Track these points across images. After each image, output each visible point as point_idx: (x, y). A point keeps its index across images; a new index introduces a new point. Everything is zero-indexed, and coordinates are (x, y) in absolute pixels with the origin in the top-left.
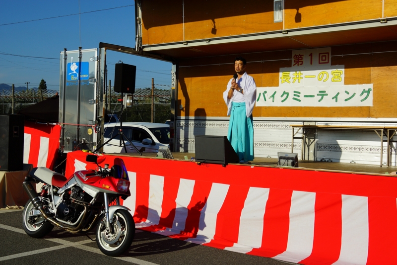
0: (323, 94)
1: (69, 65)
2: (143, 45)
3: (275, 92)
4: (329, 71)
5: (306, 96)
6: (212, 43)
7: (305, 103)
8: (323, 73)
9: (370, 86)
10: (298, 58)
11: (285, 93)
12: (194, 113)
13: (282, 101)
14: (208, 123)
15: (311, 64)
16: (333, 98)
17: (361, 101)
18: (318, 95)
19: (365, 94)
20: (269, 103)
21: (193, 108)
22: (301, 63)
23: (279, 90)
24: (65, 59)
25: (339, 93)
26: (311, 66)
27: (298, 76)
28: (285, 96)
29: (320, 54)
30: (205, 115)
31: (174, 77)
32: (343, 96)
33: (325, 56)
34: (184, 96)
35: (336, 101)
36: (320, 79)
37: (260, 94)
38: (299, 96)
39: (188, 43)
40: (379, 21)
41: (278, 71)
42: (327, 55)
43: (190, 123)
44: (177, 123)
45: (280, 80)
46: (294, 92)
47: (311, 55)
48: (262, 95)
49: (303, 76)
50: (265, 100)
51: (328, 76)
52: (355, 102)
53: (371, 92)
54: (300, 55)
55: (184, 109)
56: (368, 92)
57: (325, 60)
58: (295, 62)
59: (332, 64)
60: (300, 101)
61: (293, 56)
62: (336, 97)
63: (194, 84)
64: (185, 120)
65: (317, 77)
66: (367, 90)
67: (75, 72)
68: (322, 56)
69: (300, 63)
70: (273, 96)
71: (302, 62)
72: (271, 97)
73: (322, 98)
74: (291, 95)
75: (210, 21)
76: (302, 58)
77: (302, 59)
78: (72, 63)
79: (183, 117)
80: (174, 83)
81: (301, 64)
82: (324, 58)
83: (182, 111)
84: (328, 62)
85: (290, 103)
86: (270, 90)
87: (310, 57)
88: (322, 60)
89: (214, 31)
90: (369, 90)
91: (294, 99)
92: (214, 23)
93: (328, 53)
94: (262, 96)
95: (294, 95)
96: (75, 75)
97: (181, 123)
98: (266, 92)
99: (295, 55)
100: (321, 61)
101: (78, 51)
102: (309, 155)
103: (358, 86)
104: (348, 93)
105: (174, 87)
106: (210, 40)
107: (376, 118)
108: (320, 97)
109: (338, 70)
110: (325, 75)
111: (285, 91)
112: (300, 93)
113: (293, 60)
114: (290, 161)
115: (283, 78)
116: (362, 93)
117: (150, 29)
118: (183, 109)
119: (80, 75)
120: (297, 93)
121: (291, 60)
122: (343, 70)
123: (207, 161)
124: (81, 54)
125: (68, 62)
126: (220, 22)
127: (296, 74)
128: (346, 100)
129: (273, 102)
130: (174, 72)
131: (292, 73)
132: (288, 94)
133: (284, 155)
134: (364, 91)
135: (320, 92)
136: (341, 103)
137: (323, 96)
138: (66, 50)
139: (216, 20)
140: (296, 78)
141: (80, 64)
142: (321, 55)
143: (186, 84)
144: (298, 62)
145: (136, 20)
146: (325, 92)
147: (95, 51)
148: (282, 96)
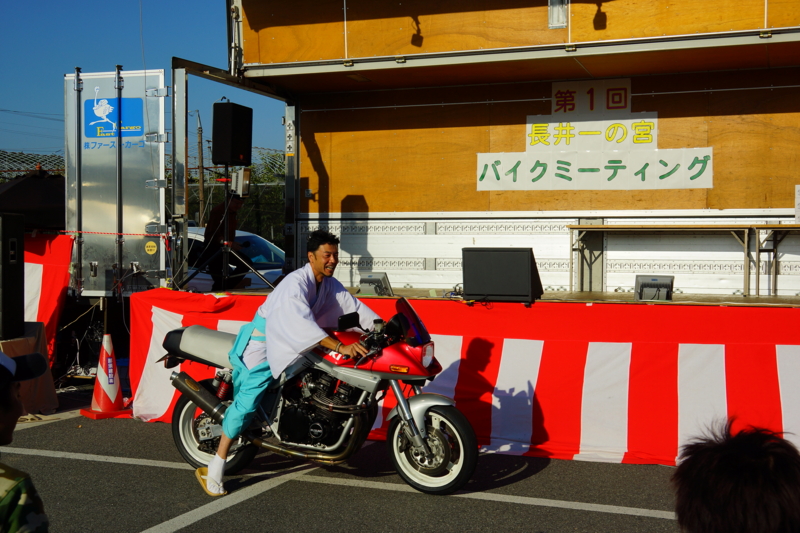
0: (615, 166)
1: (90, 104)
2: (245, 65)
3: (518, 163)
4: (628, 123)
5: (582, 170)
6: (410, 64)
7: (580, 183)
8: (616, 126)
9: (708, 151)
10: (565, 97)
11: (538, 164)
12: (339, 205)
13: (534, 180)
14: (373, 225)
15: (592, 108)
16: (636, 174)
17: (692, 178)
18: (606, 167)
19: (698, 167)
20: (506, 184)
21: (336, 195)
22: (571, 107)
23: (527, 158)
24: (79, 91)
25: (647, 165)
26: (592, 113)
27: (564, 132)
28: (539, 170)
29: (608, 91)
30: (365, 208)
31: (291, 131)
32: (655, 170)
33: (620, 95)
34: (316, 169)
35: (643, 179)
36: (608, 138)
37: (486, 166)
38: (568, 170)
39: (354, 62)
40: (757, 34)
41: (524, 122)
42: (623, 92)
43: (330, 226)
44: (299, 225)
45: (528, 140)
46: (558, 162)
47: (591, 92)
48: (490, 169)
49: (576, 132)
50: (498, 179)
51: (625, 134)
52: (680, 180)
53: (710, 163)
54: (568, 92)
55: (317, 197)
56: (704, 162)
57: (620, 102)
58: (557, 104)
59: (633, 111)
60: (570, 179)
61: (554, 92)
62: (642, 173)
63: (336, 146)
64: (319, 220)
65: (603, 134)
66: (701, 158)
67: (106, 120)
68: (614, 95)
69: (568, 107)
70: (514, 170)
71: (573, 105)
72: (510, 171)
73: (615, 174)
74: (552, 169)
75: (408, 20)
76: (573, 98)
77: (573, 100)
78: (98, 101)
79: (314, 214)
80: (292, 143)
81: (570, 110)
82: (617, 98)
83: (311, 202)
84: (625, 107)
85: (550, 183)
86: (507, 159)
87: (589, 96)
88: (614, 102)
89: (417, 40)
90: (706, 158)
91: (558, 175)
92: (418, 23)
93: (625, 90)
94: (490, 171)
95: (559, 168)
96: (107, 126)
97: (310, 226)
98: (498, 162)
99: (559, 92)
100: (611, 105)
101: (113, 74)
102: (591, 282)
103: (684, 150)
104: (666, 165)
105: (291, 153)
106: (406, 59)
107: (721, 209)
108: (611, 172)
109: (646, 120)
110: (620, 132)
111: (538, 162)
112: (569, 164)
113: (554, 100)
114: (664, 291)
115: (533, 135)
116: (693, 165)
117: (263, 32)
118: (312, 197)
119: (120, 125)
120: (564, 165)
121: (550, 102)
122: (655, 121)
123: (490, 298)
124: (120, 79)
125: (85, 97)
126: (429, 22)
127: (561, 128)
128: (662, 177)
129: (515, 181)
130: (291, 122)
131: (552, 126)
132: (545, 167)
133: (649, 281)
134: (696, 161)
135: (610, 162)
136: (653, 183)
137: (616, 170)
138: (79, 70)
139: (421, 18)
140: (560, 136)
141: (119, 103)
142: (611, 93)
143: (320, 146)
144: (564, 105)
145: (229, 11)
146: (620, 162)
147: (158, 75)
148: (533, 170)
